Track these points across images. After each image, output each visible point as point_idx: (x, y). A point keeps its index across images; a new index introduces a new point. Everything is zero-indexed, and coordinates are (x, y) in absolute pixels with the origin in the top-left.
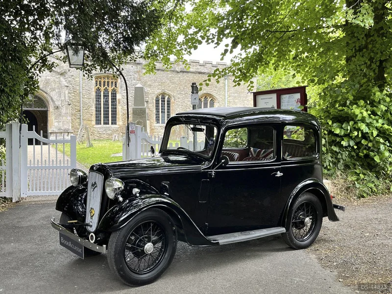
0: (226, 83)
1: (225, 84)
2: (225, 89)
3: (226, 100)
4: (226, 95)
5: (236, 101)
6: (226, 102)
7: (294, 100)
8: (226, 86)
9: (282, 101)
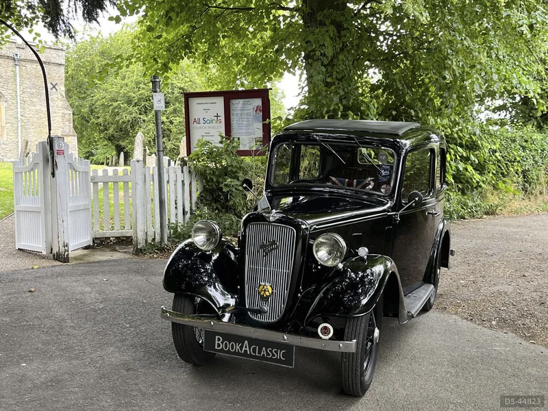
0: (18, 72)
1: (15, 72)
2: (15, 80)
3: (19, 97)
4: (18, 90)
5: (34, 100)
6: (19, 102)
7: (251, 107)
8: (18, 76)
9: (232, 107)
